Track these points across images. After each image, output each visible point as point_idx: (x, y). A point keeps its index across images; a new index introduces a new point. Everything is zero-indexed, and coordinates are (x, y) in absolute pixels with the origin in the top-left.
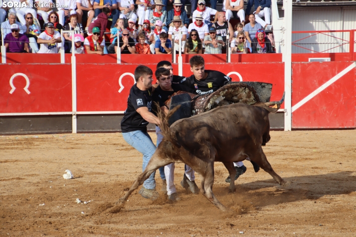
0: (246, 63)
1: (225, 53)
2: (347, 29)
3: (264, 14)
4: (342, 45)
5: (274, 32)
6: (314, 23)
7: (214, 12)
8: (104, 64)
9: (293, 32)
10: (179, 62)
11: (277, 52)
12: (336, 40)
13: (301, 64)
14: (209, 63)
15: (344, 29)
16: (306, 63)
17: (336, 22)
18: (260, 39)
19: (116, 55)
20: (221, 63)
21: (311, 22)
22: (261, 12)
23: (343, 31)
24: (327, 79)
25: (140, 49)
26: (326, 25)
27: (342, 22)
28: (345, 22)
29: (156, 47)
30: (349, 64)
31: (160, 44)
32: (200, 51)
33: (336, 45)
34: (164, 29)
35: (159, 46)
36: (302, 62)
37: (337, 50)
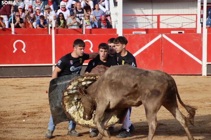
0: (94, 34)
1: (81, 28)
2: (155, 14)
3: (105, 4)
4: (152, 24)
5: (111, 15)
6: (135, 10)
7: (74, 2)
8: (3, 34)
9: (123, 16)
10: (52, 34)
11: (113, 27)
12: (149, 21)
13: (128, 35)
14: (72, 35)
15: (153, 14)
16: (131, 34)
17: (148, 10)
18: (103, 20)
19: (11, 29)
20: (79, 35)
21: (134, 10)
22: (103, 3)
23: (153, 15)
24: (144, 45)
25: (26, 25)
26: (142, 12)
27: (152, 10)
28: (154, 10)
29: (37, 24)
30: (157, 35)
31: (40, 22)
32: (66, 27)
33: (148, 24)
34: (42, 12)
35: (39, 23)
36: (129, 34)
37: (149, 27)
